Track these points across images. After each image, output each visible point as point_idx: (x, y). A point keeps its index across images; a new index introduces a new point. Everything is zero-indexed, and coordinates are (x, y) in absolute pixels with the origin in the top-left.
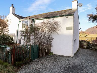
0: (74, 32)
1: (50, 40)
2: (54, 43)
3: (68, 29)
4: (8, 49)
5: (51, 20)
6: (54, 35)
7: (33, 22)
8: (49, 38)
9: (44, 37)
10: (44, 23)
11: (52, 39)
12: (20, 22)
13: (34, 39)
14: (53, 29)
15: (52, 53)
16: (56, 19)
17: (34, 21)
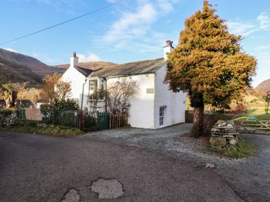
0: (156, 96)
1: (126, 107)
2: (132, 111)
3: (149, 91)
4: (76, 114)
5: (128, 79)
6: (131, 100)
7: (104, 81)
8: (125, 104)
9: (119, 103)
10: (118, 82)
11: (129, 106)
12: (86, 80)
13: (106, 106)
14: (130, 91)
15: (129, 125)
16: (135, 78)
17: (105, 79)
